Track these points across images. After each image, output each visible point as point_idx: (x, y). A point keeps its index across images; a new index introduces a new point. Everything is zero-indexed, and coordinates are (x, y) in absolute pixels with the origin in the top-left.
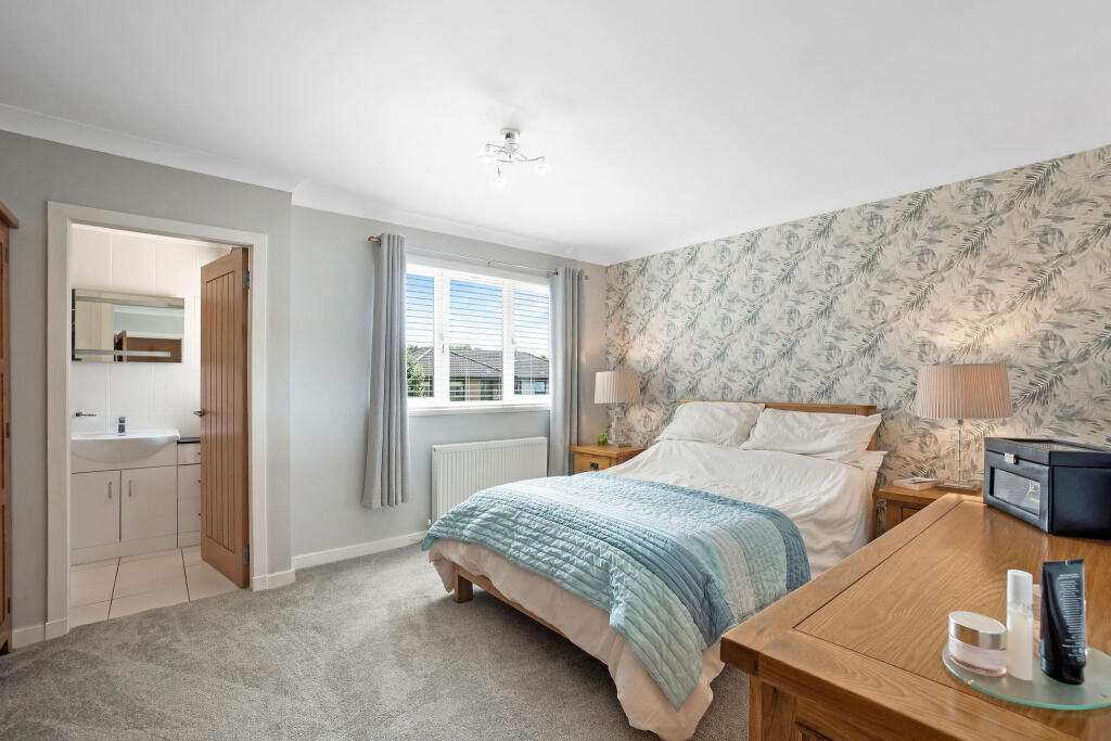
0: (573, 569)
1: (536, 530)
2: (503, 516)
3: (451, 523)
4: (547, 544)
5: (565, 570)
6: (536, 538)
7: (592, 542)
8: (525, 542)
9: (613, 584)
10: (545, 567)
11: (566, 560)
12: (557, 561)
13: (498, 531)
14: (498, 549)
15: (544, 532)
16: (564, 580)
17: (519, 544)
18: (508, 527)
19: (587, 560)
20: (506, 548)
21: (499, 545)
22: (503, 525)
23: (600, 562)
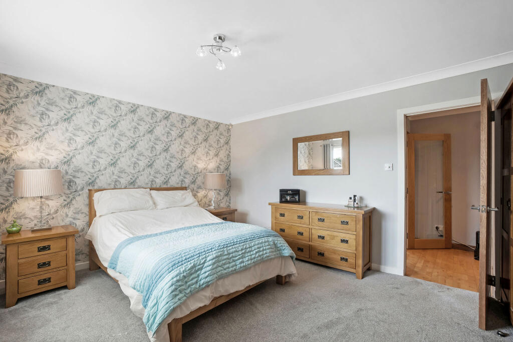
0: (268, 251)
1: (242, 250)
2: (221, 255)
3: (183, 287)
4: (251, 251)
5: (266, 253)
6: (245, 253)
7: (263, 240)
8: (242, 258)
9: (279, 245)
10: (259, 258)
11: (263, 250)
12: (261, 253)
13: (225, 264)
14: (232, 271)
15: (245, 249)
16: (268, 256)
17: (240, 260)
18: (228, 259)
19: (268, 245)
20: (235, 267)
21: (231, 269)
22: (225, 259)
23: (272, 243)
